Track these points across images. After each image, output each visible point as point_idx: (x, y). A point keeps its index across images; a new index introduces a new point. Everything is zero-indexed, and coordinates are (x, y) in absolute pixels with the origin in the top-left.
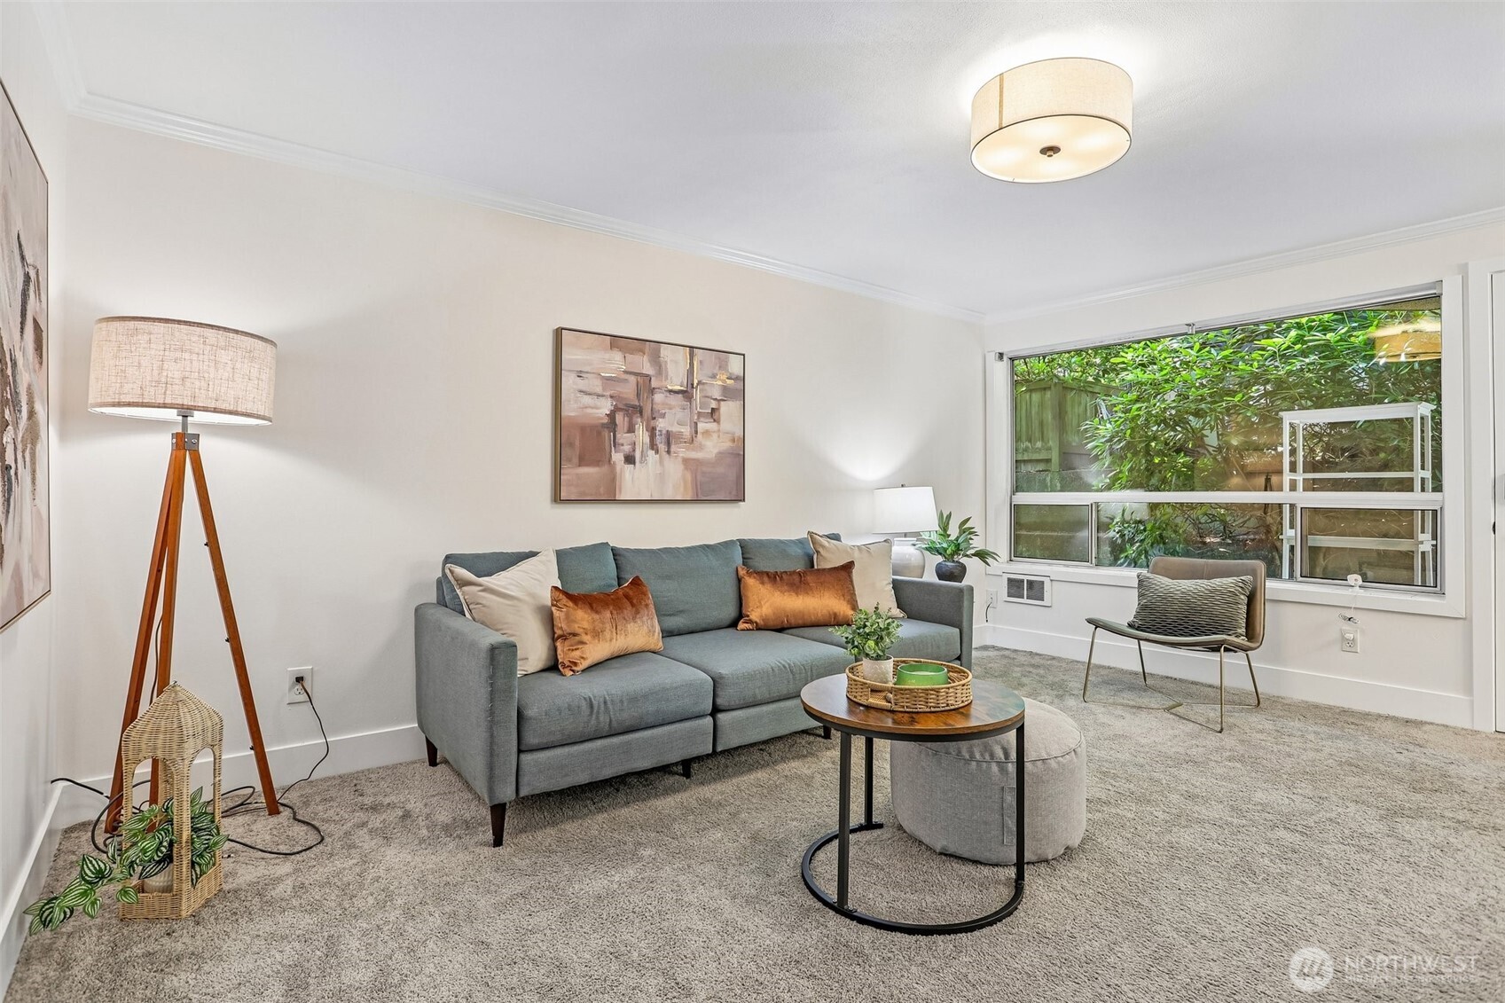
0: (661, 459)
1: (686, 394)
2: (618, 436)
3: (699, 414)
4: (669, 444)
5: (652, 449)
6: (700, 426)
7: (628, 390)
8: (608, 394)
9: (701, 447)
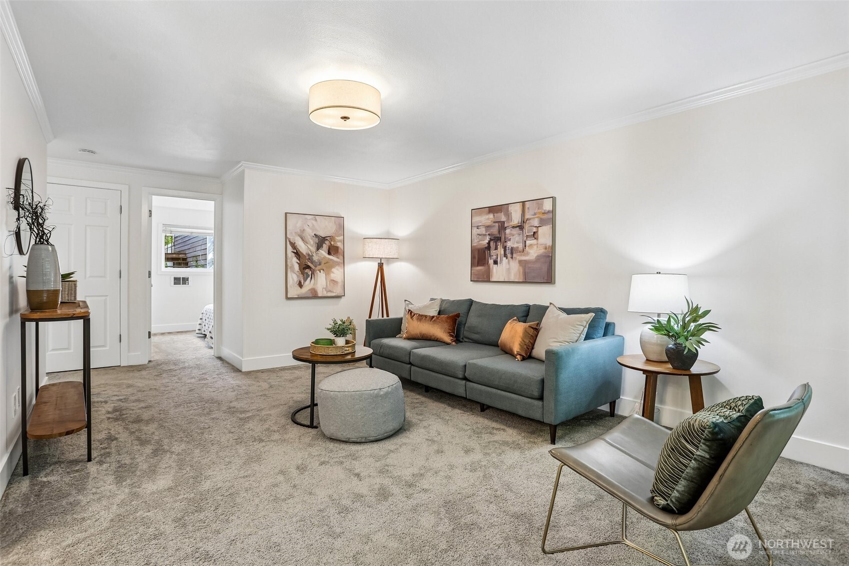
0: (509, 261)
1: (521, 227)
2: (491, 252)
3: (527, 236)
4: (512, 253)
5: (505, 257)
6: (528, 242)
7: (495, 230)
8: (487, 233)
9: (528, 254)
